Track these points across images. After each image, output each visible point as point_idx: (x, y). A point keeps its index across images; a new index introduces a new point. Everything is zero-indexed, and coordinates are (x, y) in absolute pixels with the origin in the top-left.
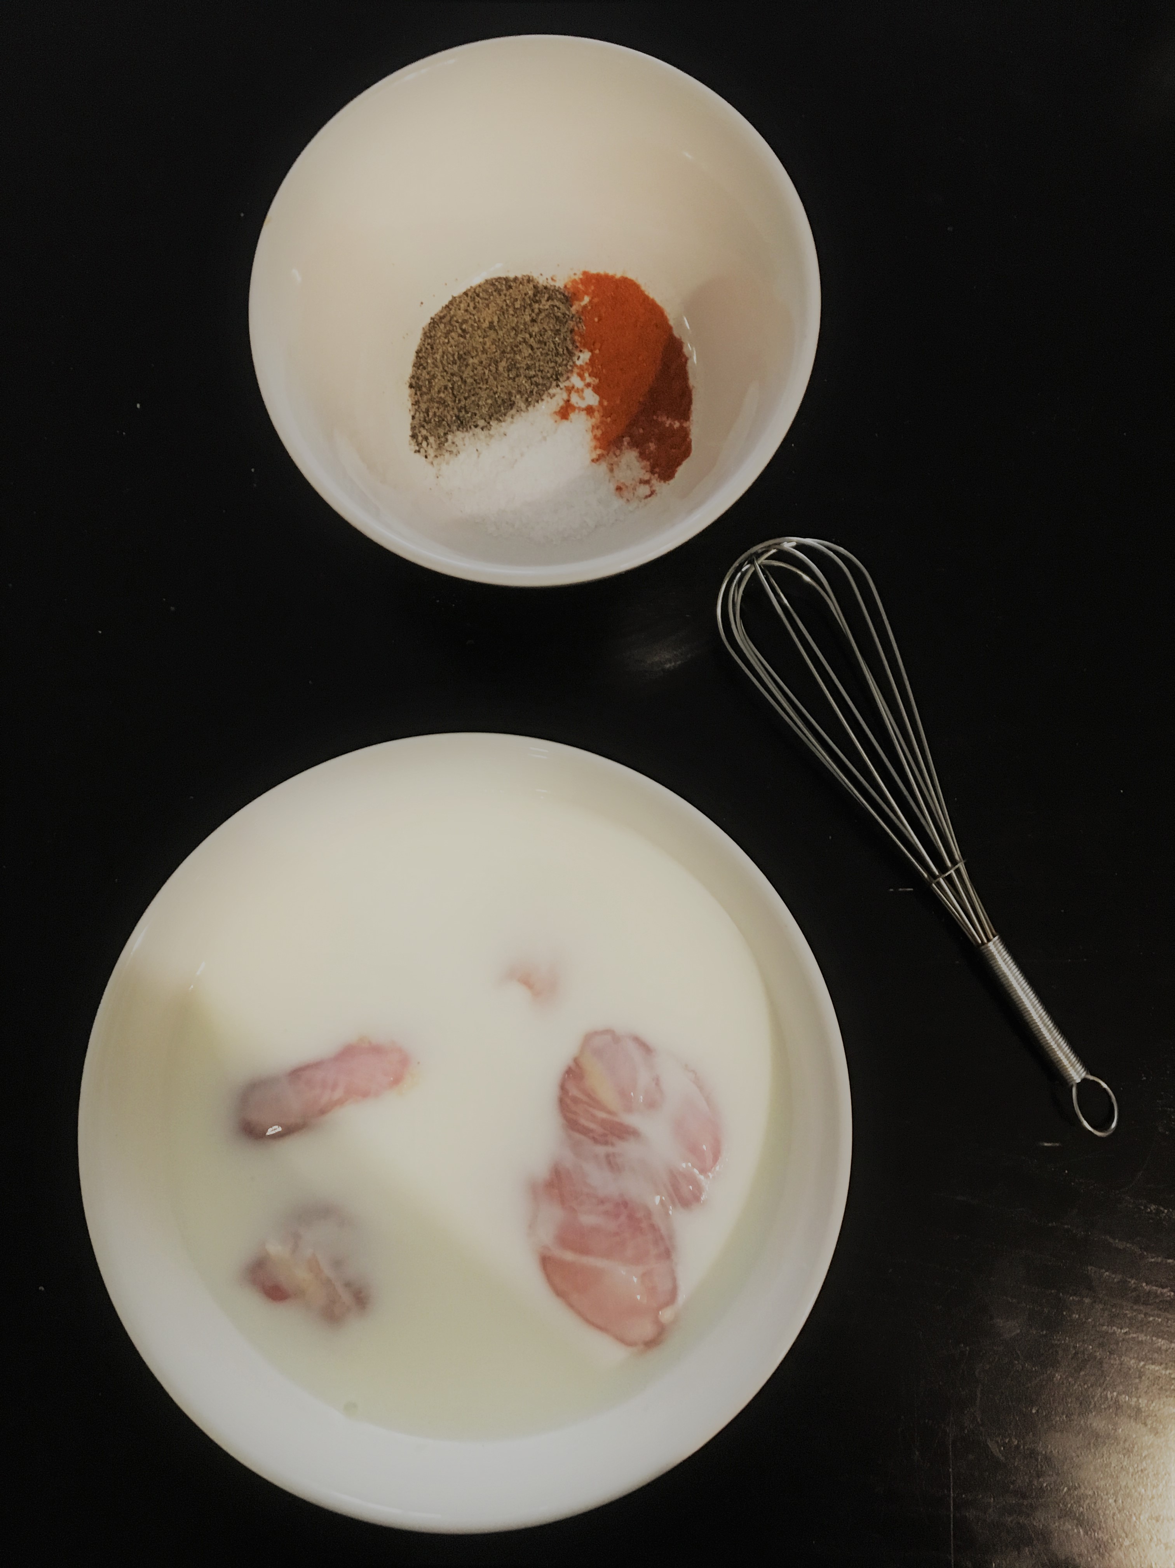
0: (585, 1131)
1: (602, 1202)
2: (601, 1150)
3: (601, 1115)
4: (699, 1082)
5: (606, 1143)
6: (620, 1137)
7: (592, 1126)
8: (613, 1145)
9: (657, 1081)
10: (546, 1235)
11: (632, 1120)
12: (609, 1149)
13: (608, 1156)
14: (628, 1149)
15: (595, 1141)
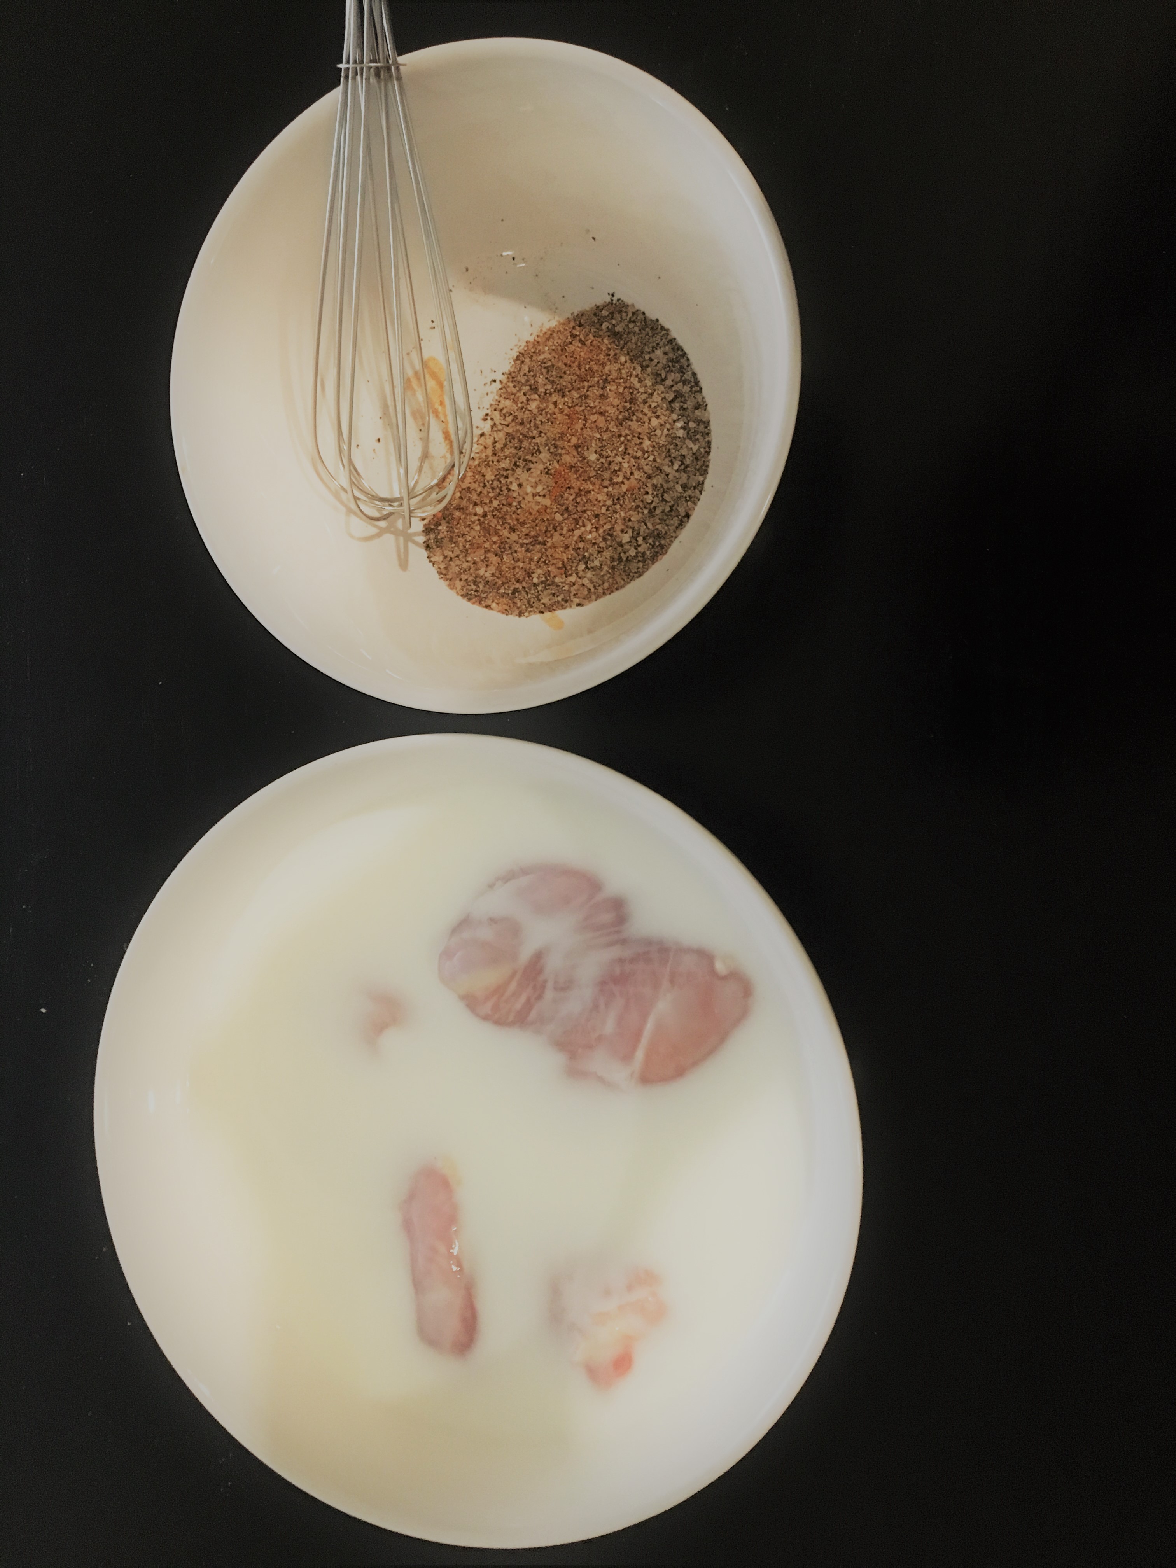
0: (529, 1005)
1: (596, 1007)
2: (549, 994)
3: (513, 986)
4: (509, 877)
5: (543, 987)
6: (540, 971)
7: (523, 999)
8: (545, 981)
9: (492, 920)
10: (620, 1073)
11: (526, 954)
12: (550, 985)
13: (556, 989)
14: (554, 964)
15: (540, 997)
